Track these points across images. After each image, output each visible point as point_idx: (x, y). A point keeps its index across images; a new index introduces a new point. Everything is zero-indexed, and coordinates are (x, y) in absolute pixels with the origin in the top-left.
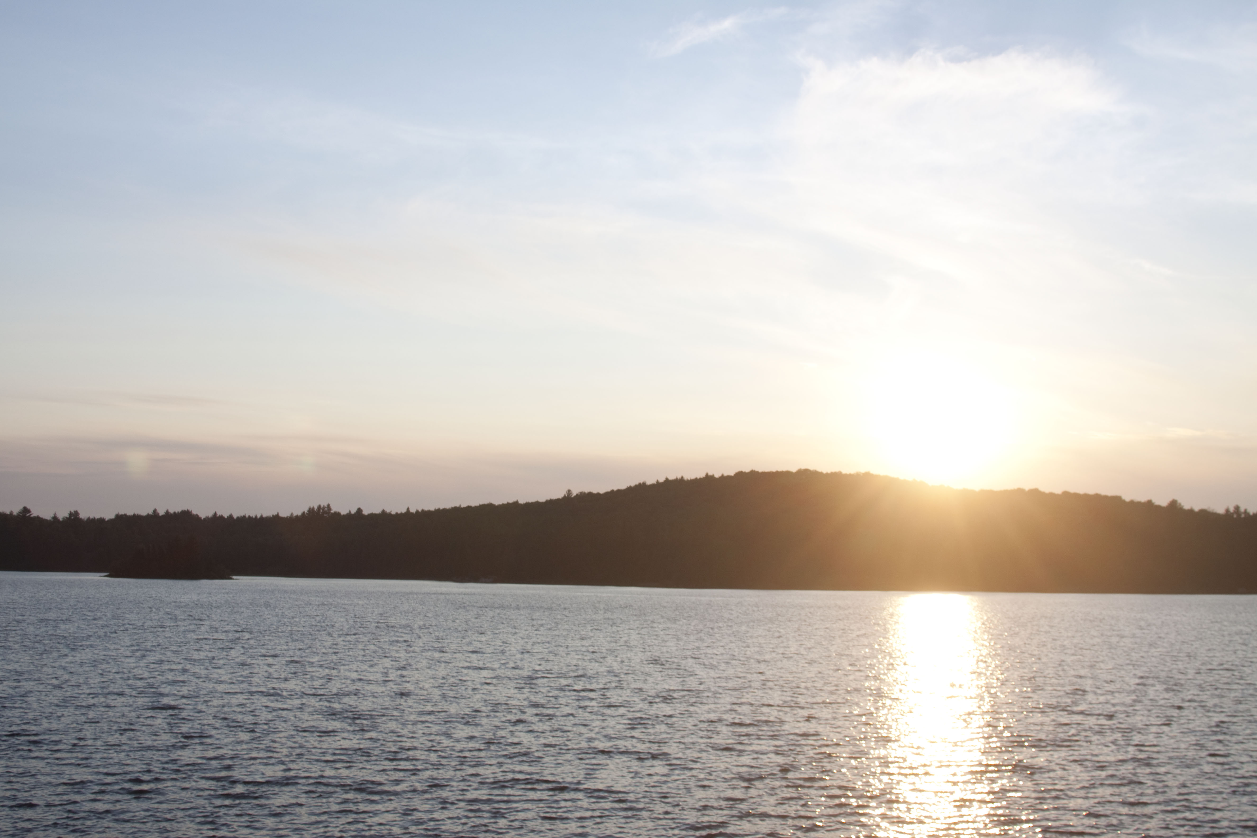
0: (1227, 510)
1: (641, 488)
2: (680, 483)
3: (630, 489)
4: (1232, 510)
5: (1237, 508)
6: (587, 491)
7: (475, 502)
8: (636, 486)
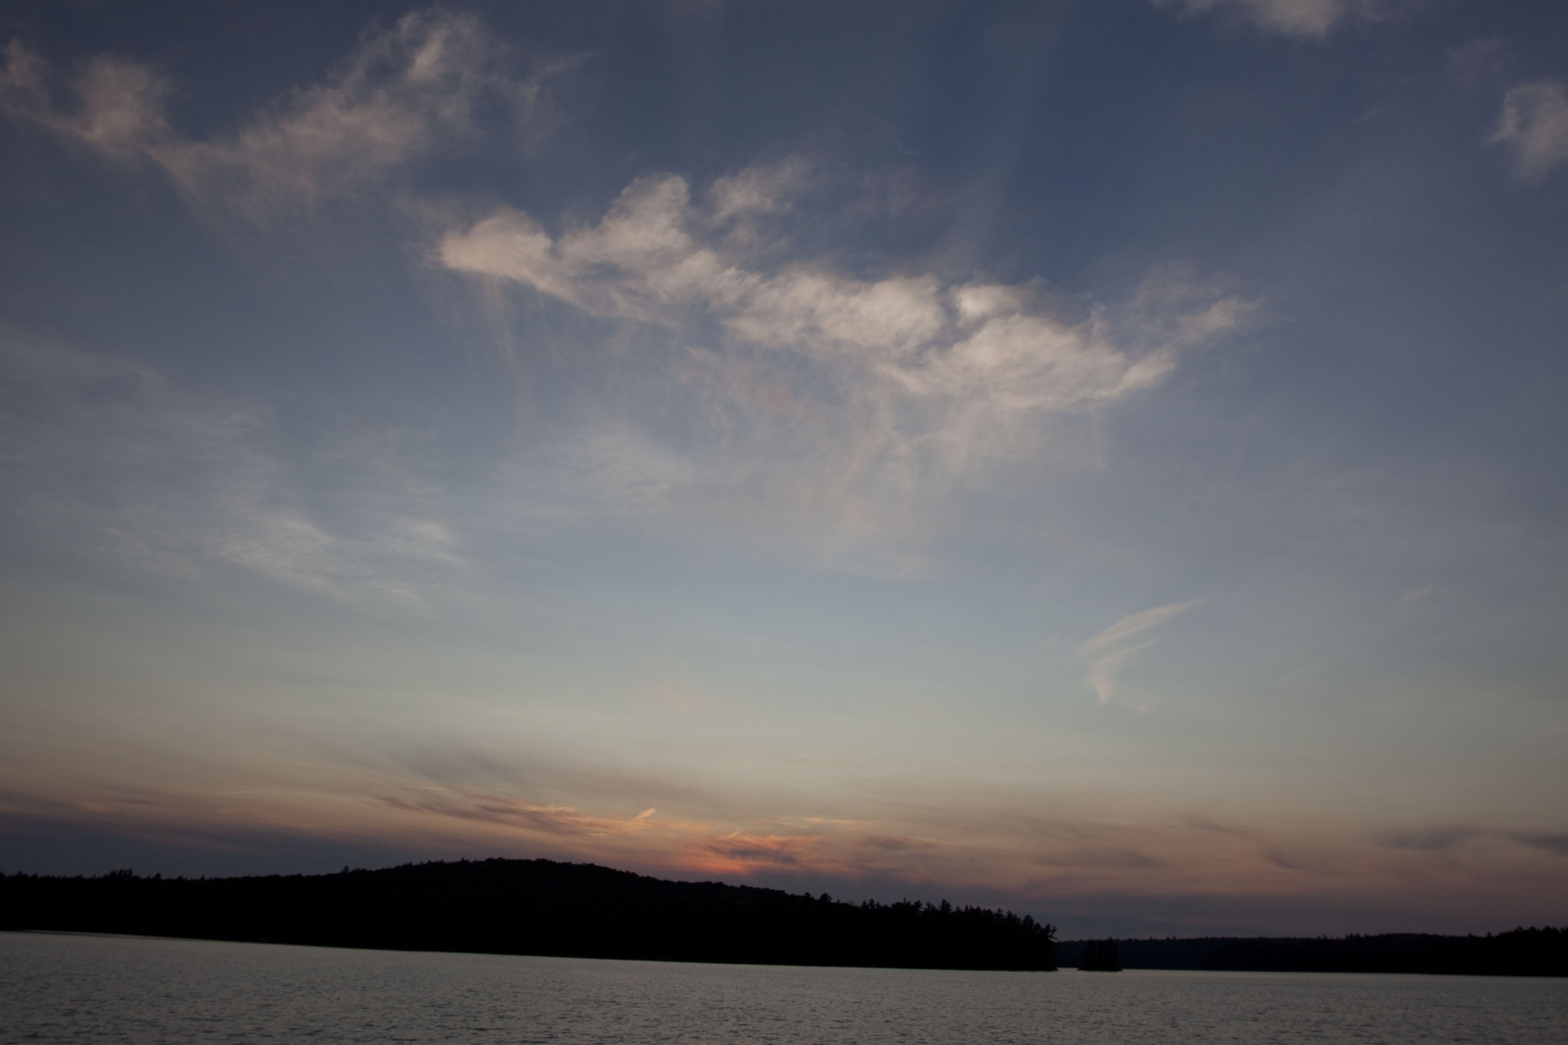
0: (865, 903)
1: (408, 867)
2: (440, 865)
3: (398, 869)
4: (868, 902)
5: (872, 901)
6: (361, 867)
7: (263, 873)
8: (403, 866)
